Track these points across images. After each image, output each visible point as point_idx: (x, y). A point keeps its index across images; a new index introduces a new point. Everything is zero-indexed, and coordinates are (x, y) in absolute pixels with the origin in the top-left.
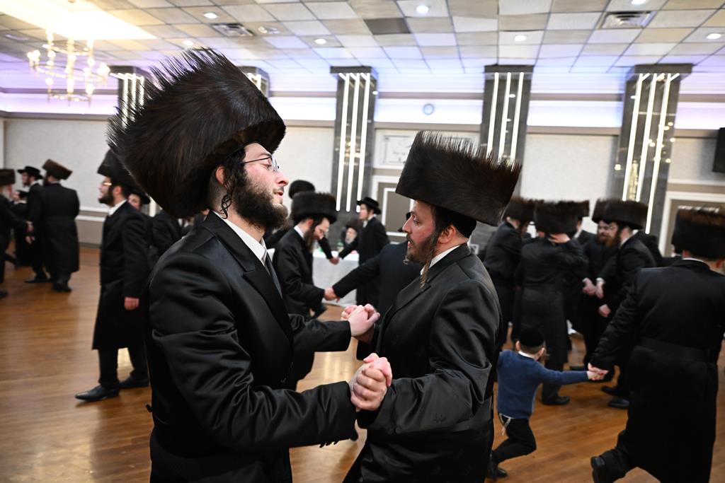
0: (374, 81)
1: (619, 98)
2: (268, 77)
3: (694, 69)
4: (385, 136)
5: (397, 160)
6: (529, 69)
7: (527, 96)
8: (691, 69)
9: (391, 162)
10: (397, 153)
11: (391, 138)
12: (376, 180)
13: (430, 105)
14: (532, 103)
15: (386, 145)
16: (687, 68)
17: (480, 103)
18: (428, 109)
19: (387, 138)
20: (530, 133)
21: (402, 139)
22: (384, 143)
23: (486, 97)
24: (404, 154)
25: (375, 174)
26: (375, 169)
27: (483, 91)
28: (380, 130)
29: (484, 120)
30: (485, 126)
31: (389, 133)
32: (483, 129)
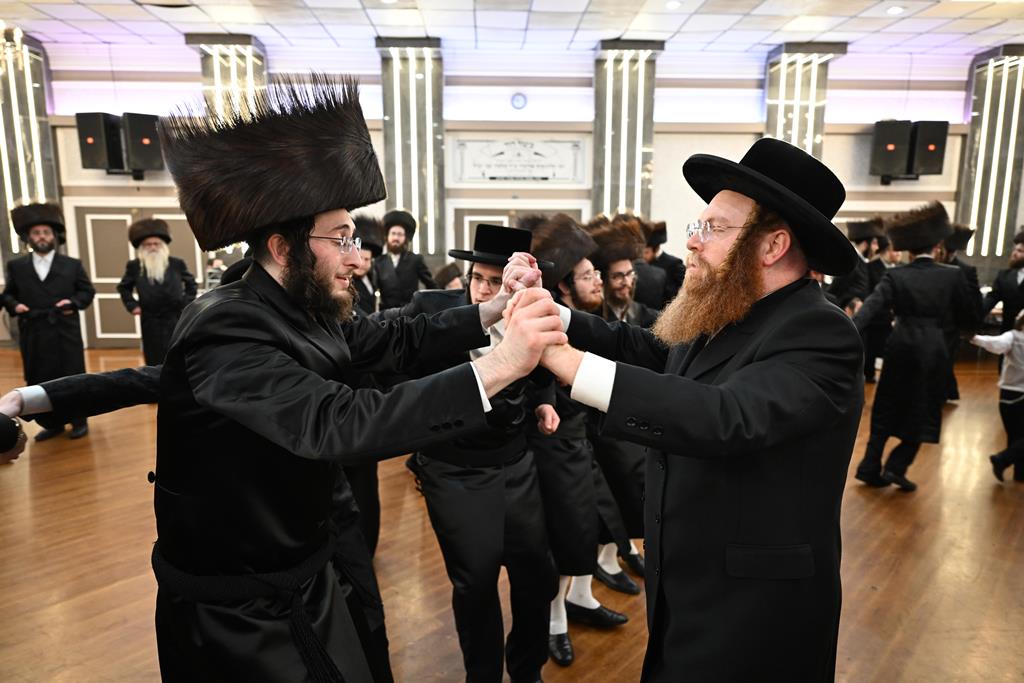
0: (439, 60)
1: (761, 84)
2: (264, 51)
3: (850, 48)
4: (459, 141)
5: (480, 175)
6: (659, 45)
7: (652, 83)
8: (846, 48)
9: (470, 178)
10: (480, 166)
11: (468, 144)
12: (451, 205)
13: (519, 94)
14: (659, 92)
15: (462, 155)
16: (840, 47)
17: (590, 92)
18: (518, 101)
19: (462, 144)
20: (658, 133)
21: (485, 144)
22: (458, 151)
23: (597, 83)
24: (489, 166)
25: (449, 197)
26: (449, 190)
27: (592, 75)
28: (451, 133)
29: (597, 115)
30: (599, 124)
31: (464, 136)
32: (598, 128)
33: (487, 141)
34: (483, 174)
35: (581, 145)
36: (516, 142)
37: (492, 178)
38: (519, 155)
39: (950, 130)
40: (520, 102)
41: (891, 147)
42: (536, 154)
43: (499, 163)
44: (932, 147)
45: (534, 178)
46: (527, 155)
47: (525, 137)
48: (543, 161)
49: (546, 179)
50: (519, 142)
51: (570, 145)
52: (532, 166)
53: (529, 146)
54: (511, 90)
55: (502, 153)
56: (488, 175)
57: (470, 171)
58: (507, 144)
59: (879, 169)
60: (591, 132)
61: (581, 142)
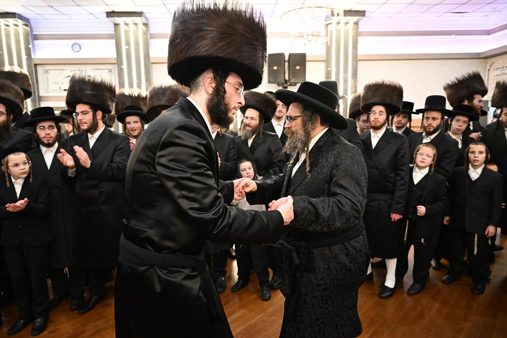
4: (44, 70)
5: (58, 88)
7: (146, 36)
9: (53, 90)
10: (57, 83)
11: (50, 72)
13: (76, 44)
14: (152, 42)
15: (47, 77)
17: (113, 41)
19: (47, 72)
21: (60, 71)
22: (45, 76)
23: (116, 37)
24: (63, 84)
25: (42, 101)
26: (42, 97)
27: (113, 33)
28: (40, 66)
29: (117, 55)
30: (119, 59)
31: (47, 67)
32: (119, 61)
33: (61, 70)
34: (60, 88)
35: (113, 71)
39: (307, 59)
40: (77, 48)
41: (275, 68)
44: (298, 68)
50: (79, 70)
51: (107, 71)
54: (72, 42)
56: (63, 89)
57: (53, 87)
59: (271, 80)
60: (115, 64)
61: (112, 69)
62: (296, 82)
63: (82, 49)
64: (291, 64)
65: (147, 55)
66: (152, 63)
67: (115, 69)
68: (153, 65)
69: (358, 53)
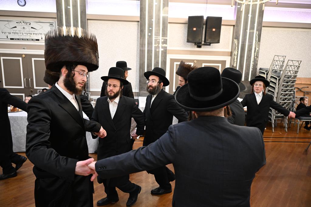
9: (1, 38)
21: (7, 22)
24: (10, 33)
29: (58, 10)
30: (59, 14)
32: (59, 16)
33: (8, 21)
34: (7, 37)
35: (54, 24)
36: (22, 22)
37: (11, 39)
38: (24, 28)
39: (222, 23)
41: (195, 29)
42: (32, 28)
43: (14, 32)
44: (214, 30)
45: (32, 40)
46: (28, 28)
47: (26, 20)
48: (36, 32)
49: (38, 40)
50: (24, 22)
51: (49, 24)
52: (31, 34)
53: (28, 24)
55: (16, 27)
56: (9, 38)
57: (1, 35)
58: (17, 23)
59: (190, 40)
60: (56, 18)
61: (53, 23)
62: (211, 42)
63: (26, 4)
64: (208, 26)
65: (83, 12)
66: (88, 19)
67: (55, 22)
68: (89, 21)
69: (263, 21)
